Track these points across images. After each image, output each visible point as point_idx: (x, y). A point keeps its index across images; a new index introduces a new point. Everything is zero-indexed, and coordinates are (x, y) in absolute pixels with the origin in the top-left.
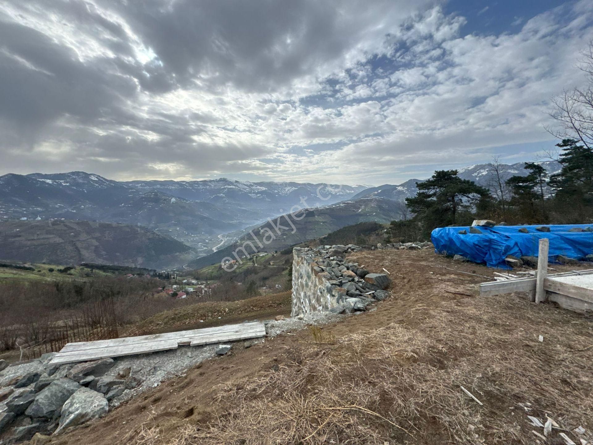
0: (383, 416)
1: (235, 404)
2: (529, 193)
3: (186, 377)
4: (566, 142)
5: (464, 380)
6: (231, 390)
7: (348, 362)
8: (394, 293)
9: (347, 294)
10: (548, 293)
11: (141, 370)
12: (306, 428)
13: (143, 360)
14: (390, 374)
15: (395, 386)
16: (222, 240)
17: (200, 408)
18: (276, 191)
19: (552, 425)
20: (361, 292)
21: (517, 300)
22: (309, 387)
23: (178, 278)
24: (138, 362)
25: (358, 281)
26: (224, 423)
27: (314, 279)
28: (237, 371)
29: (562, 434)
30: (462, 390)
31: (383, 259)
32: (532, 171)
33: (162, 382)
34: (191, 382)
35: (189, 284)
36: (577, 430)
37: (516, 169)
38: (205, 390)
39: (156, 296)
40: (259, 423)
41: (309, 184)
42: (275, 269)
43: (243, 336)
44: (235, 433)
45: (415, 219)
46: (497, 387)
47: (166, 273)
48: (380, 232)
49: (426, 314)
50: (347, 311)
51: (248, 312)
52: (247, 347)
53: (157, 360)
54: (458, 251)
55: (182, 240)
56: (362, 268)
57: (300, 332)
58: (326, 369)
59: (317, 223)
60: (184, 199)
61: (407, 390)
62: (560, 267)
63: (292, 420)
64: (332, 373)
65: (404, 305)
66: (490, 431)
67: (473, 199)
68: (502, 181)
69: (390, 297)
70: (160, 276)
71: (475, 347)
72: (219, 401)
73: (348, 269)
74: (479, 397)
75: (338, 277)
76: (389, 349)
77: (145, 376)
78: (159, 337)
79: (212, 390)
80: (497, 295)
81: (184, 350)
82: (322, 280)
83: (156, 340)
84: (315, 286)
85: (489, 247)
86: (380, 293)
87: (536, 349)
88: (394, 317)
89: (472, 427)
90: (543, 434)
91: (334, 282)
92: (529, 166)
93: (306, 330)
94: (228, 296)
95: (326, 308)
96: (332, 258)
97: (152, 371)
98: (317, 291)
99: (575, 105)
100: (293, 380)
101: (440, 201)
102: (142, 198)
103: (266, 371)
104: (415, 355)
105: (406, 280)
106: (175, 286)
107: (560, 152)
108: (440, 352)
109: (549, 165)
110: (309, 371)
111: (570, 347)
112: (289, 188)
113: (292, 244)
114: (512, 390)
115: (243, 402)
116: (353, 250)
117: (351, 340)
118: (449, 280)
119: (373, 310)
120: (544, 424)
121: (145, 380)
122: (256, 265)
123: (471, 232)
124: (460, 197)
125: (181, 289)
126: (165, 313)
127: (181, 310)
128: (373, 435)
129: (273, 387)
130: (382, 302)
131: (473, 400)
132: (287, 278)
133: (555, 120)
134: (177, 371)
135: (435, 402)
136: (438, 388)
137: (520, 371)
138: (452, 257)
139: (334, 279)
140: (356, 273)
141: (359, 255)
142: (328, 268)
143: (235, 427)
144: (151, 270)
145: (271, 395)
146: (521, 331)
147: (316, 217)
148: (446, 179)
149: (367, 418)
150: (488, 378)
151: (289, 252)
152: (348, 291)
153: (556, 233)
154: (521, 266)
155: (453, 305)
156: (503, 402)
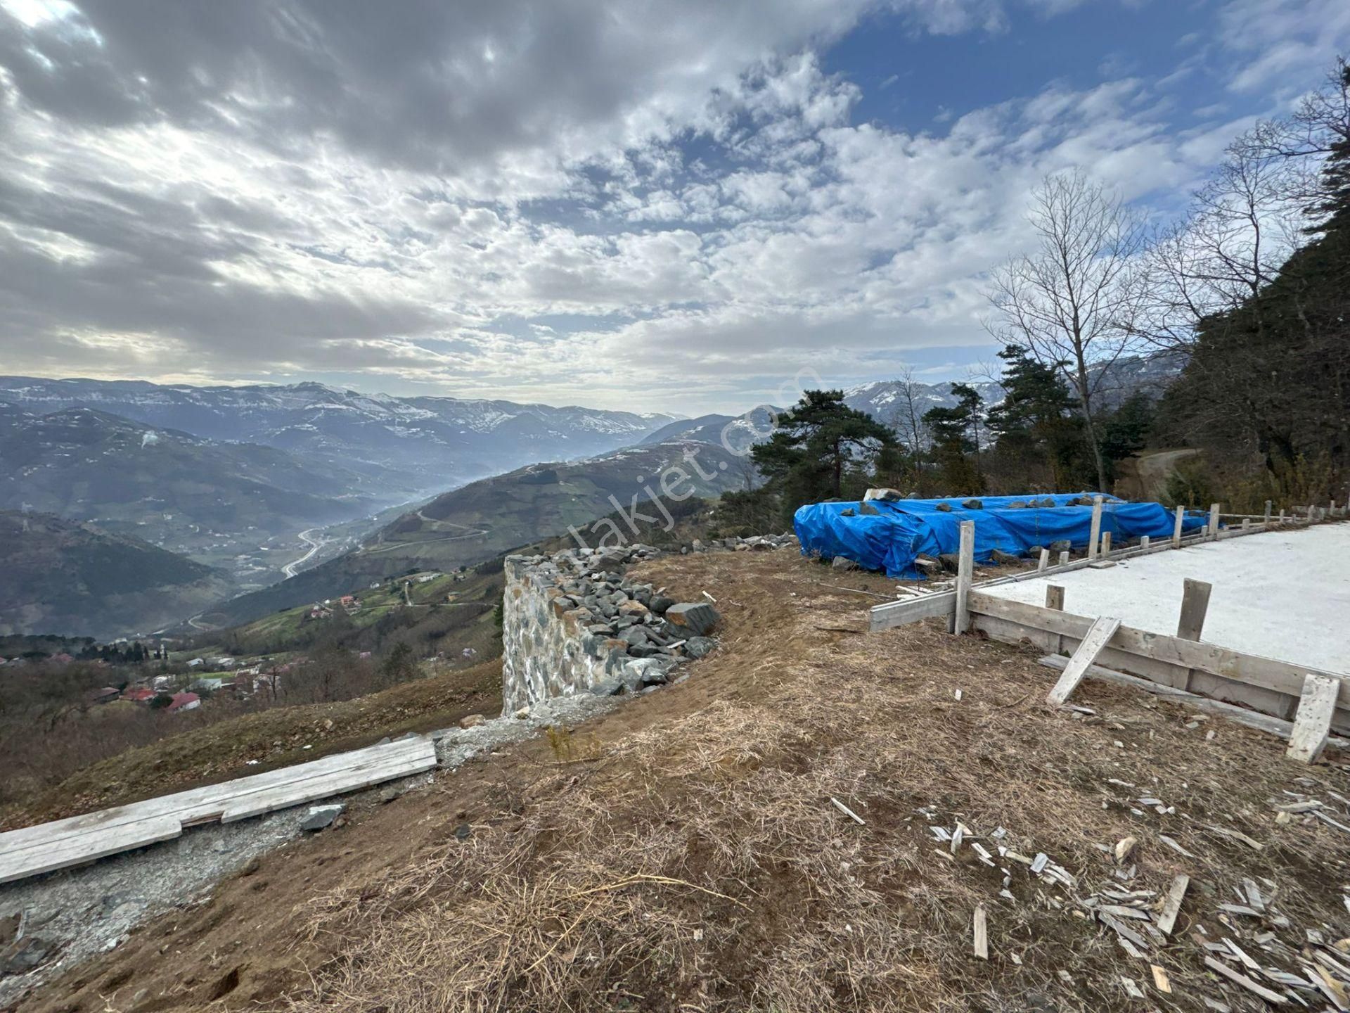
0: (693, 882)
1: (358, 933)
2: (958, 440)
3: (210, 905)
4: (1012, 351)
5: (837, 786)
6: (344, 904)
7: (625, 791)
8: (724, 640)
9: (629, 652)
10: (973, 615)
11: (57, 914)
12: (532, 944)
13: (64, 887)
14: (709, 800)
15: (717, 820)
16: (310, 546)
17: (259, 964)
18: (461, 422)
19: (963, 834)
20: (658, 645)
21: (929, 633)
22: (541, 859)
23: (170, 654)
24: (46, 896)
25: (652, 623)
26: (328, 983)
27: (554, 625)
28: (360, 861)
29: (976, 846)
30: (833, 805)
31: (704, 573)
32: (963, 399)
33: (131, 932)
34: (228, 911)
35: (207, 668)
36: (995, 834)
37: (939, 394)
38: (271, 922)
39: (96, 711)
40: (421, 961)
41: (543, 407)
42: (460, 610)
43: (376, 777)
44: (360, 999)
45: (768, 489)
46: (888, 788)
47: (131, 644)
48: (701, 517)
49: (780, 675)
50: (628, 687)
51: (388, 722)
52: (389, 801)
53: (113, 877)
54: (841, 549)
55: (183, 548)
56: (661, 594)
57: (522, 746)
58: (579, 814)
59: (565, 497)
60: (187, 436)
61: (738, 823)
62: (996, 570)
63: (501, 936)
64: (592, 819)
65: (742, 663)
66: (874, 865)
67: (868, 450)
68: (917, 416)
69: (715, 649)
70: (110, 654)
71: (859, 725)
72: (311, 937)
73: (631, 597)
74: (859, 810)
75: (608, 617)
76: (708, 752)
77: (74, 929)
78: (117, 814)
79: (291, 916)
80: (898, 627)
81: (200, 837)
82: (573, 626)
83: (108, 823)
84: (559, 640)
85: (891, 540)
86: (697, 644)
87: (949, 714)
88: (722, 688)
89: (846, 865)
90: (949, 851)
91: (601, 628)
92: (960, 390)
93: (537, 739)
94: (331, 690)
95: (581, 686)
96: (595, 576)
97: (99, 909)
98: (562, 652)
99: (1024, 286)
100: (504, 852)
101: (812, 453)
102: (36, 428)
103: (436, 844)
104: (757, 756)
105: (746, 613)
106: (162, 678)
107: (1001, 369)
108: (801, 743)
109: (989, 388)
110: (540, 825)
111: (997, 703)
112: (494, 415)
113: (503, 549)
114: (911, 788)
115: (380, 924)
116: (642, 555)
117: (635, 744)
118: (823, 607)
119: (680, 679)
120: (951, 835)
121: (73, 940)
122: (410, 604)
123: (862, 512)
124: (848, 443)
125: (183, 684)
126: (131, 754)
127: (181, 741)
128: (674, 923)
129: (455, 876)
130: (700, 661)
131: (849, 818)
132: (493, 630)
133: (998, 310)
134: (181, 895)
135: (788, 836)
136: (793, 809)
137: (923, 754)
138: (831, 562)
139: (600, 623)
140: (648, 606)
141: (655, 567)
142: (587, 599)
143: (357, 987)
144: (75, 641)
145: (452, 894)
146: (931, 686)
147: (561, 483)
148: (823, 408)
149: (661, 895)
150: (875, 775)
151: (497, 568)
152: (630, 645)
153: (990, 510)
154: (938, 571)
155: (826, 652)
156: (896, 812)
